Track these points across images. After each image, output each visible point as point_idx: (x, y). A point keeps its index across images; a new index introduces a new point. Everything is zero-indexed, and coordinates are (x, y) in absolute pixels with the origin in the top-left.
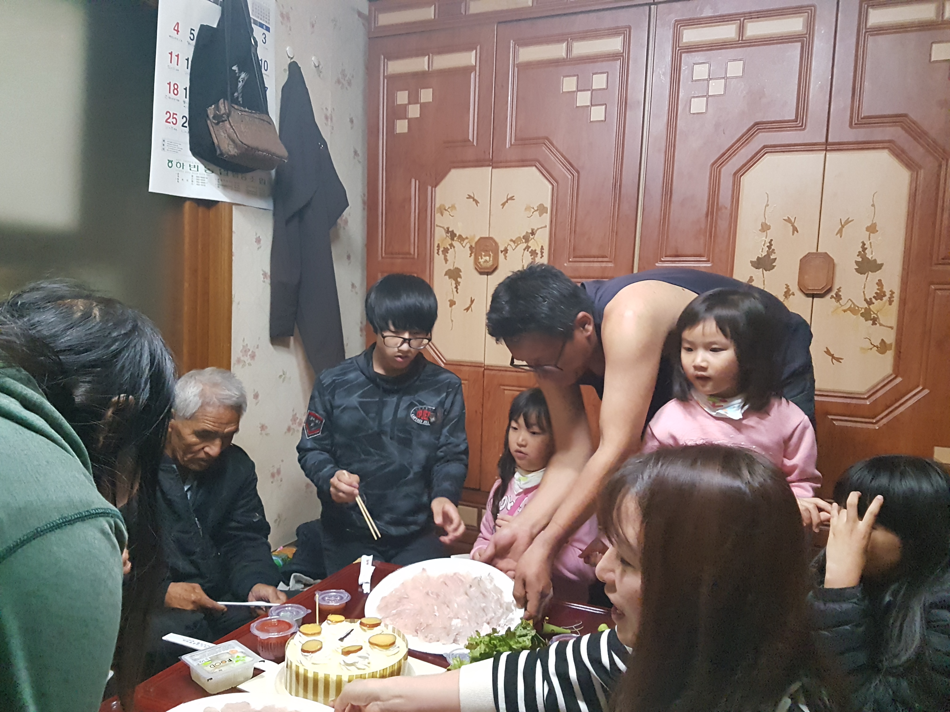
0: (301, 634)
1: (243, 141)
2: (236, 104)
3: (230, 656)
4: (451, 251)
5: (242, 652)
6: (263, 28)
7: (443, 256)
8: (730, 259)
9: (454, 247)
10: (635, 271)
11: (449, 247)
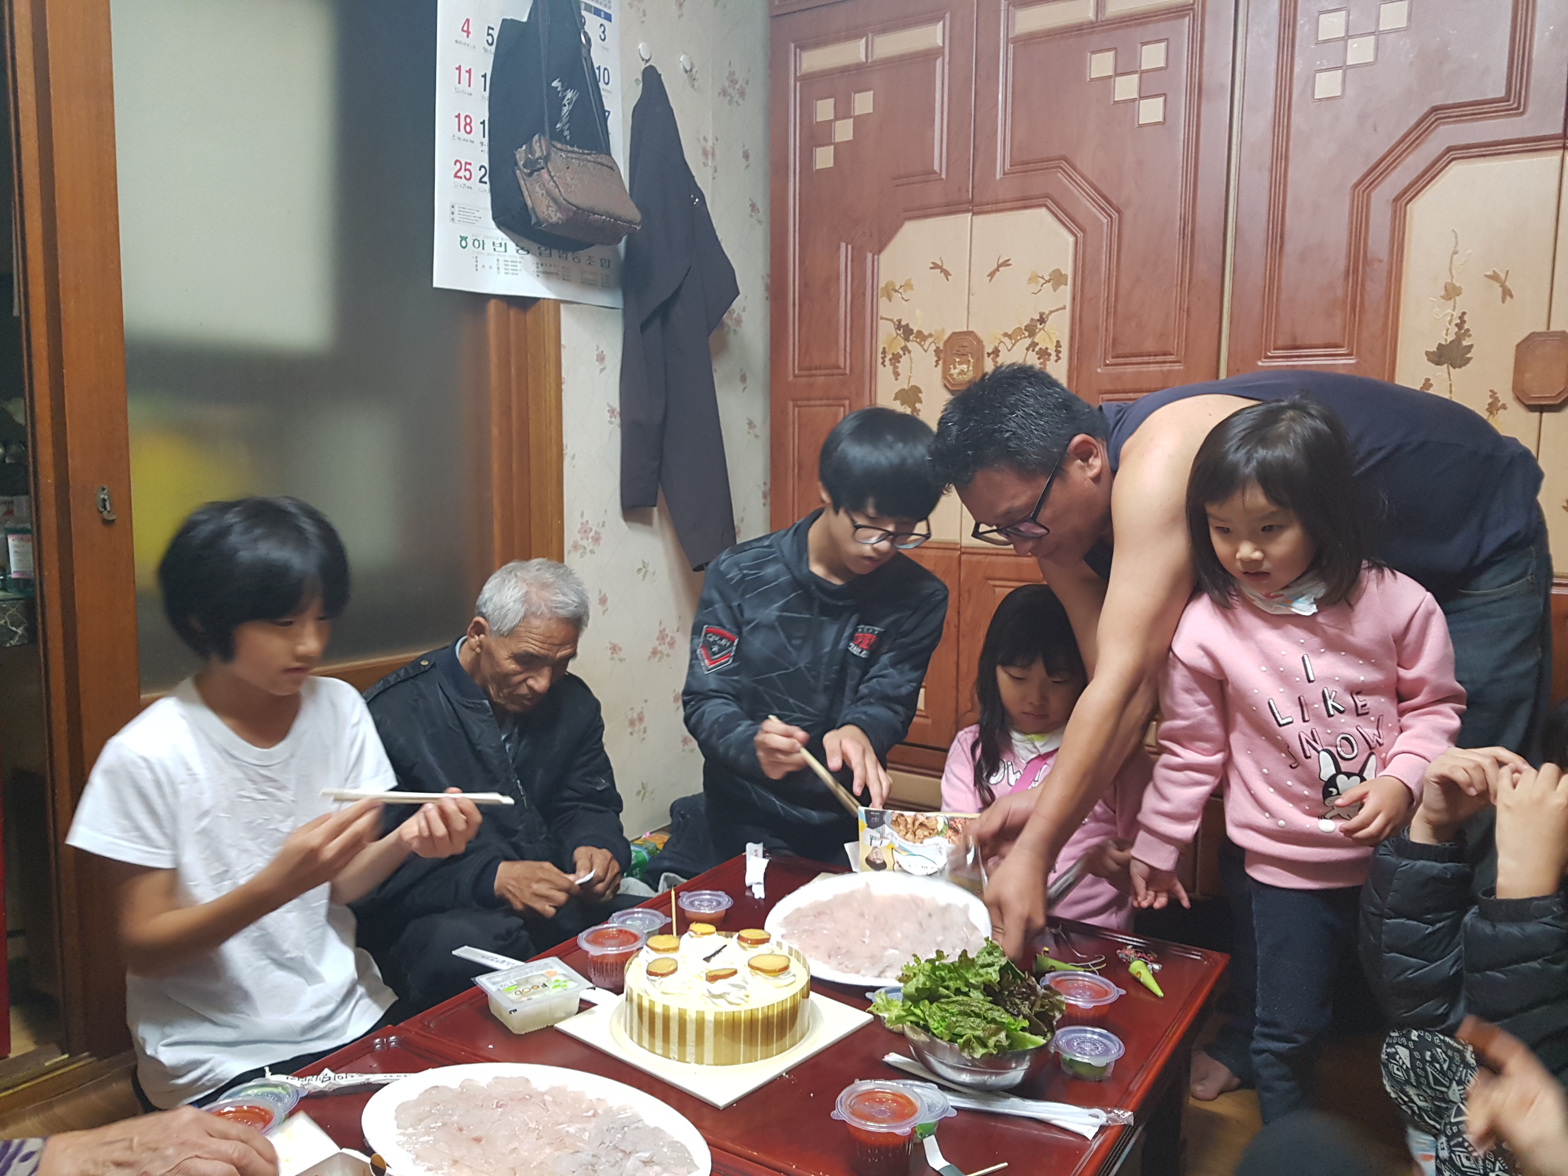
0: (649, 949)
1: (570, 201)
2: (560, 141)
3: (546, 979)
4: (905, 359)
5: (564, 975)
6: (600, 16)
7: (891, 367)
8: (1388, 348)
9: (909, 352)
10: (1223, 375)
11: (901, 353)
